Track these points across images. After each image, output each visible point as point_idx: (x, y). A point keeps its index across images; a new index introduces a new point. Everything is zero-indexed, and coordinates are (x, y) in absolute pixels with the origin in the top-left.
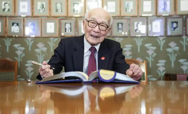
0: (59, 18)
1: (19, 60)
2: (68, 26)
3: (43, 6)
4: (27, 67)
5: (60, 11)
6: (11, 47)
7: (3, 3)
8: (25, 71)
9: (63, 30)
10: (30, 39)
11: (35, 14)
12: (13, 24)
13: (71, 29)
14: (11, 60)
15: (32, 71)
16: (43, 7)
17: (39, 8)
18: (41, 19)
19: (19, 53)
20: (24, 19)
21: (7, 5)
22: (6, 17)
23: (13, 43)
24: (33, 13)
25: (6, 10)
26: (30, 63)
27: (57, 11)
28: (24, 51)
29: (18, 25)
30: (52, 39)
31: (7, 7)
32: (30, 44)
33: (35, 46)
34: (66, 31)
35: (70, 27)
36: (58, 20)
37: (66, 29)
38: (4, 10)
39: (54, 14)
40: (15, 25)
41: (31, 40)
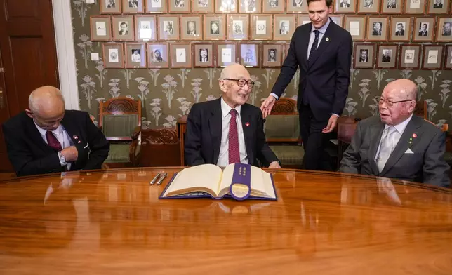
0: (192, 42)
1: (142, 97)
2: (203, 53)
3: (171, 25)
4: (153, 107)
5: (193, 33)
6: (132, 81)
7: (120, 23)
8: (151, 112)
9: (197, 58)
10: (155, 71)
11: (161, 37)
12: (133, 51)
13: (207, 57)
14: (132, 98)
15: (159, 112)
16: (171, 28)
17: (165, 29)
18: (169, 44)
19: (142, 89)
20: (146, 44)
21: (124, 25)
22: (123, 42)
23: (134, 76)
24: (157, 36)
25: (124, 33)
26: (156, 102)
27: (189, 32)
28: (148, 86)
29: (139, 52)
30: (183, 70)
31: (125, 29)
32: (156, 77)
33: (161, 80)
34: (201, 60)
35: (206, 54)
36: (190, 45)
37: (201, 57)
38: (121, 32)
39: (185, 36)
40: (136, 52)
41: (157, 72)
